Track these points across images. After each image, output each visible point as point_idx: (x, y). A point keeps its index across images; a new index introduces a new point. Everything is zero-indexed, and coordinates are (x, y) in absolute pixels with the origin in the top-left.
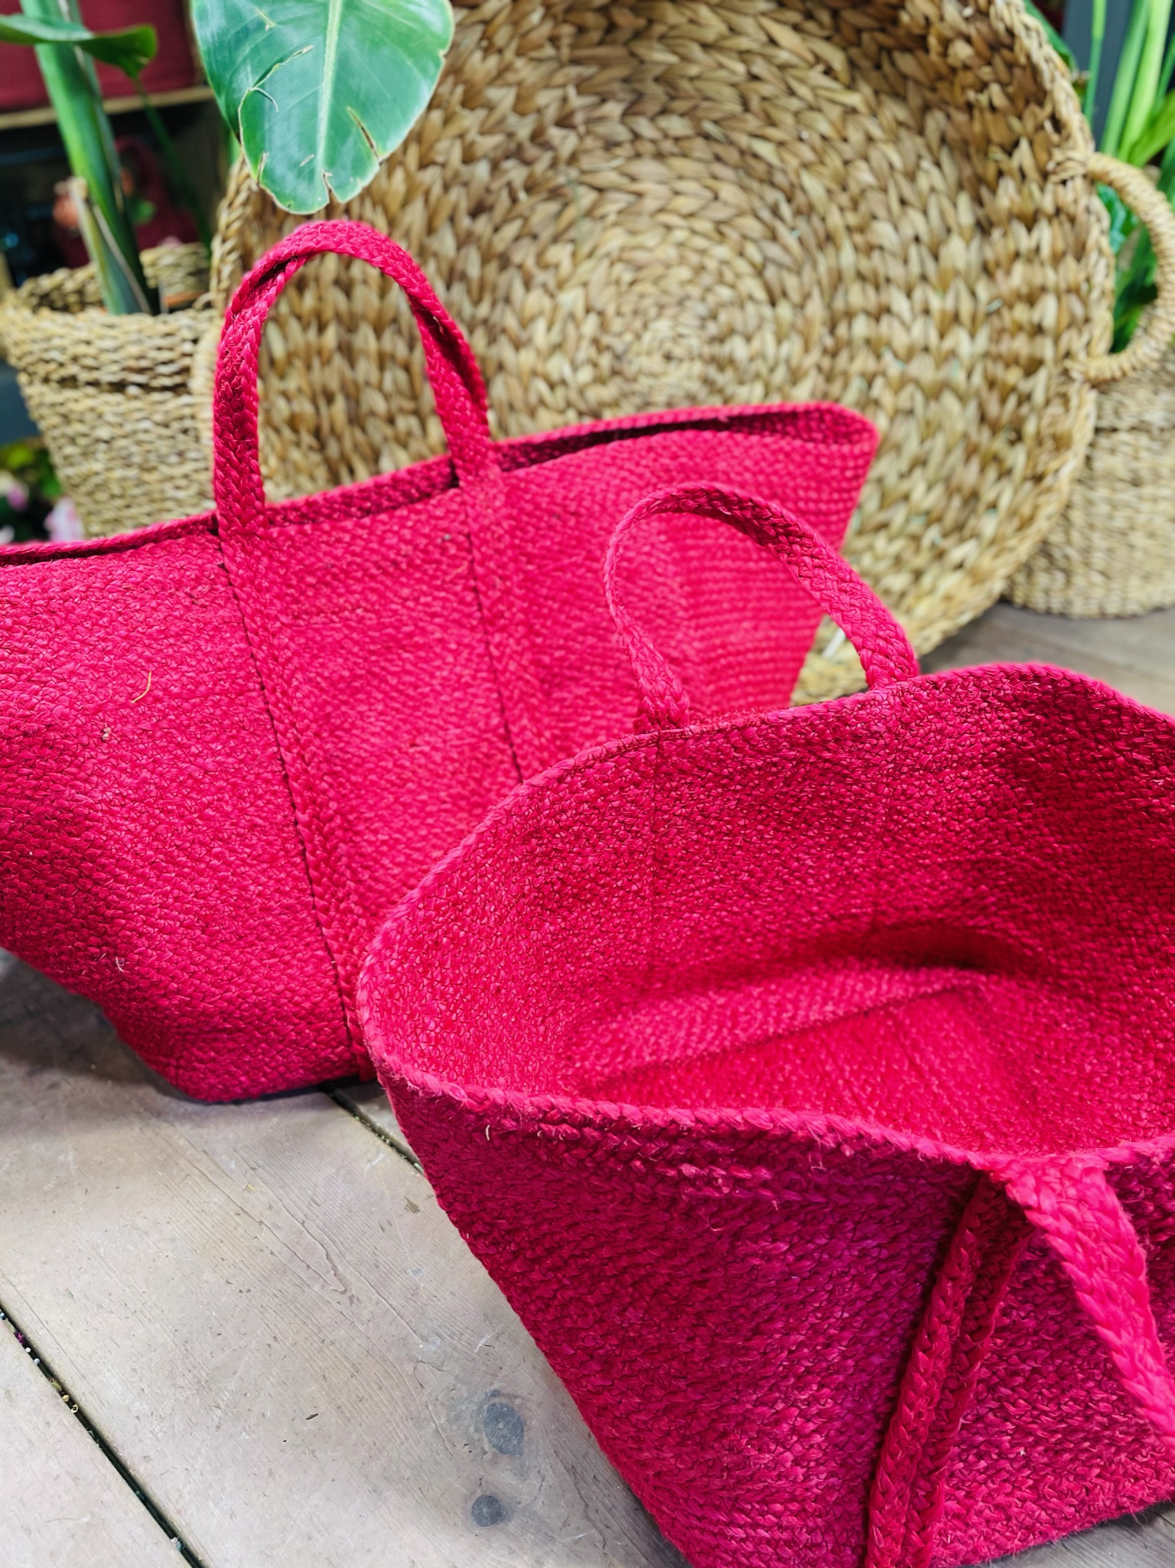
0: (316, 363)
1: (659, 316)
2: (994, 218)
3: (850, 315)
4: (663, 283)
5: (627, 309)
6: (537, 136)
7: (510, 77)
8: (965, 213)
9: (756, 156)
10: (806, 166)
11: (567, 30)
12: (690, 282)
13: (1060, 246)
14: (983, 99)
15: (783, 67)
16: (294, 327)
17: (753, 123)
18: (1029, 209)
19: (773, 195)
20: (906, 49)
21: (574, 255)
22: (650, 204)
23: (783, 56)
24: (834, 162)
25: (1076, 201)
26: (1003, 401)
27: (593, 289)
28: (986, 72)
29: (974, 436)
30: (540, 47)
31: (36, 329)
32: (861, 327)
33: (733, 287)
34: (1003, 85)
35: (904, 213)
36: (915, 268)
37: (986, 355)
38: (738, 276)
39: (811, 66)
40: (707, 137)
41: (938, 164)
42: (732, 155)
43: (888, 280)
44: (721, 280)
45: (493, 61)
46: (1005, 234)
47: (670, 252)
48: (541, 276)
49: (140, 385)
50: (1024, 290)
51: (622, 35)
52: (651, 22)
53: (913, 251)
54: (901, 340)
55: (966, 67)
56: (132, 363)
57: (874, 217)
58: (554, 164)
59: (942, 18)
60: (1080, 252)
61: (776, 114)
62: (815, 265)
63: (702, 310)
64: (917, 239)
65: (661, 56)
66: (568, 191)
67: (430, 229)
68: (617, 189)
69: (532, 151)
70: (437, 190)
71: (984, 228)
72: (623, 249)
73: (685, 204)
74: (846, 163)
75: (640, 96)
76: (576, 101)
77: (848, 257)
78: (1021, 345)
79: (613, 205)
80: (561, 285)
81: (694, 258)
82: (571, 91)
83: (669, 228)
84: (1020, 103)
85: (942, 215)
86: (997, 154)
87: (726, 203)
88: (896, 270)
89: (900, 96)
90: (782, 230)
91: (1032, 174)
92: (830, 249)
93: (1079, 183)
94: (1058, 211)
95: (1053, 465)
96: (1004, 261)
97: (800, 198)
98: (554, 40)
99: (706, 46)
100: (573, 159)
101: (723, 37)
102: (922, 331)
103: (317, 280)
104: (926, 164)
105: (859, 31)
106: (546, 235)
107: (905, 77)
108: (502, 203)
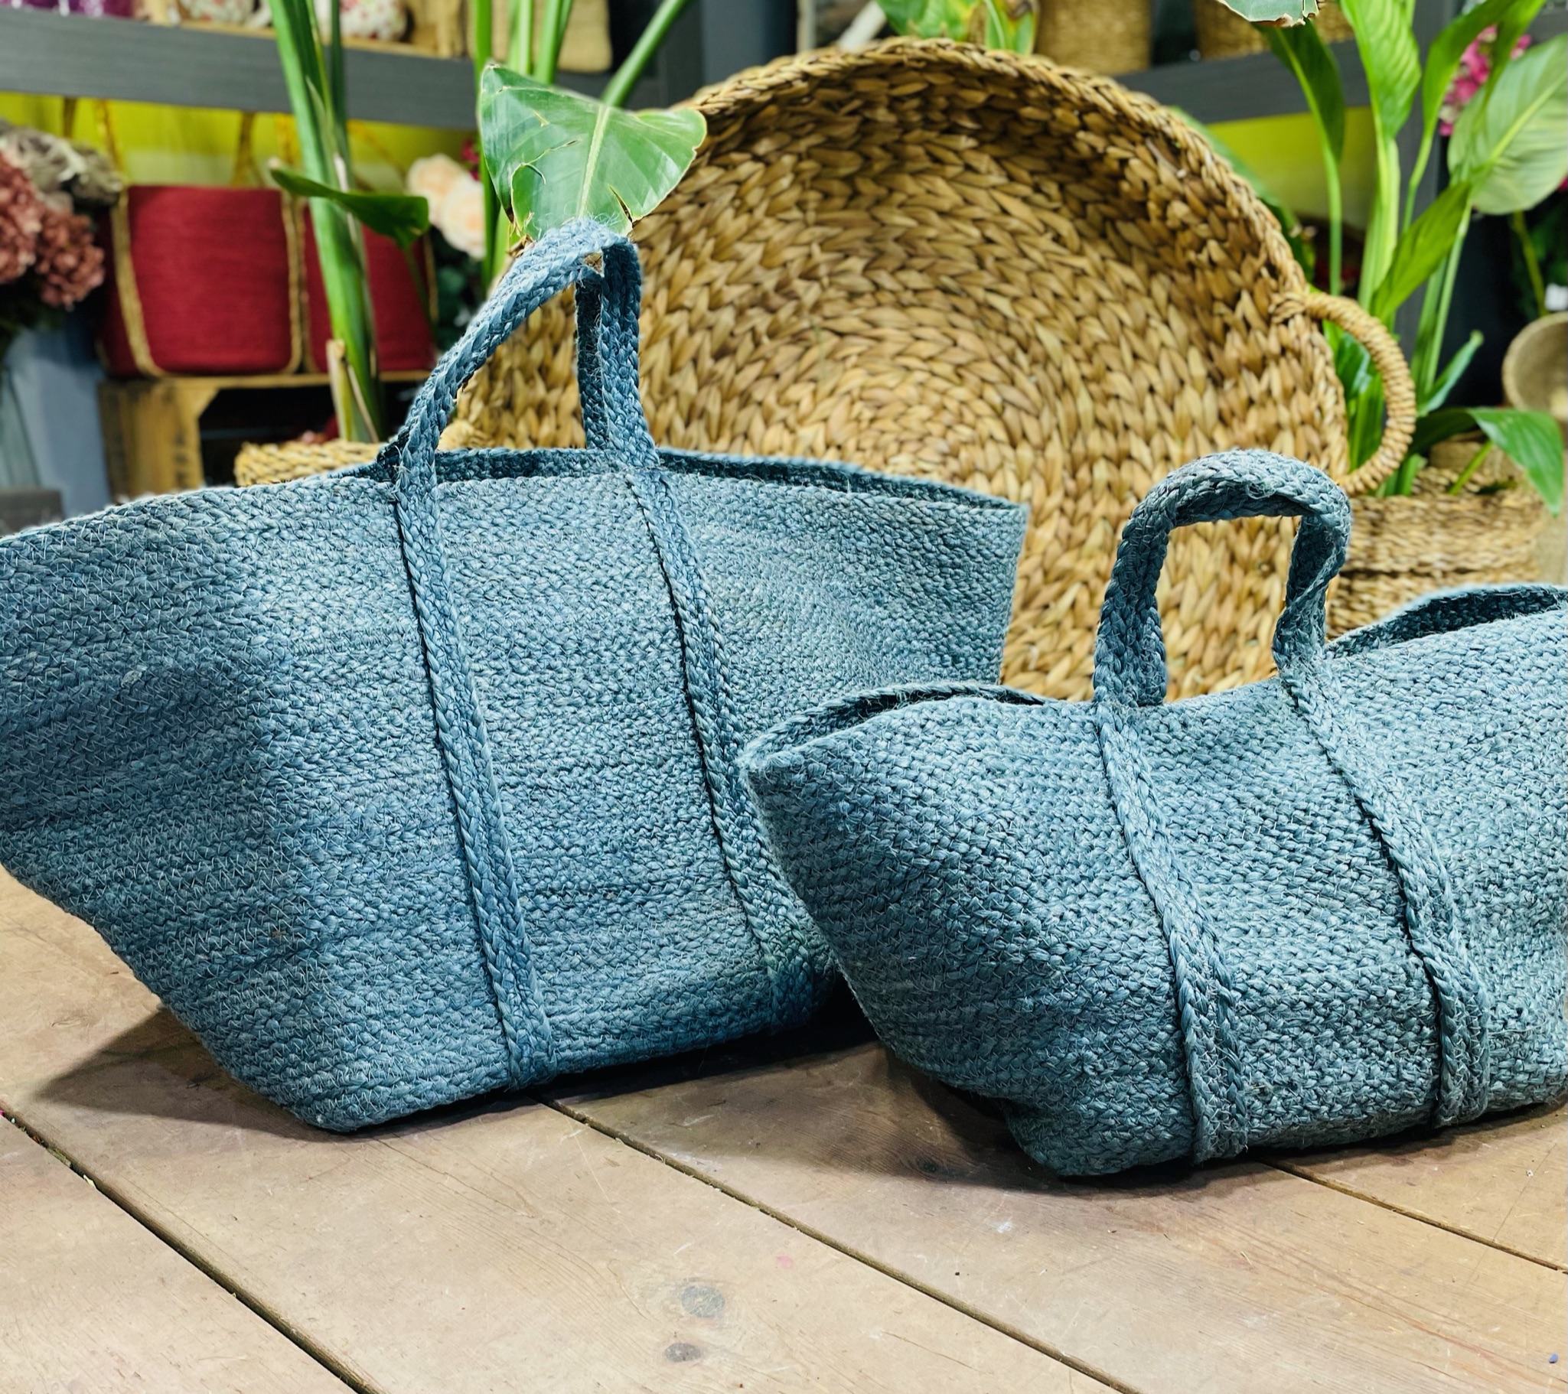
1: (899, 451)
2: (1224, 370)
3: (1090, 460)
4: (903, 421)
5: (867, 444)
6: (782, 288)
7: (760, 234)
8: (1197, 367)
9: (992, 308)
10: (1039, 319)
11: (813, 196)
12: (930, 419)
13: (1290, 383)
14: (1203, 257)
15: (1014, 234)
17: (988, 279)
18: (1257, 355)
19: (1008, 344)
20: (1127, 219)
21: (815, 393)
22: (890, 348)
23: (1014, 224)
24: (1067, 317)
25: (1298, 337)
26: (1252, 540)
27: (833, 423)
28: (1203, 230)
29: (1225, 577)
30: (787, 209)
32: (1102, 472)
33: (973, 427)
34: (1221, 241)
35: (1136, 366)
36: (1151, 416)
38: (978, 416)
39: (1041, 234)
40: (946, 291)
41: (1166, 323)
42: (970, 307)
43: (1126, 427)
44: (961, 421)
45: (743, 220)
46: (1236, 385)
47: (910, 391)
48: (781, 413)
50: (1261, 432)
51: (864, 202)
52: (891, 191)
53: (1148, 403)
55: (1185, 226)
57: (1109, 369)
58: (797, 312)
59: (1159, 182)
60: (1309, 386)
61: (1009, 273)
62: (1054, 412)
63: (943, 446)
64: (1152, 390)
65: (901, 220)
66: (811, 335)
67: (674, 369)
68: (855, 334)
69: (776, 300)
70: (683, 331)
71: (1216, 380)
72: (863, 388)
73: (925, 349)
74: (1078, 319)
75: (880, 253)
76: (819, 257)
77: (1085, 404)
79: (855, 347)
80: (801, 421)
81: (935, 399)
82: (816, 249)
83: (908, 369)
84: (1238, 256)
85: (1174, 369)
86: (1221, 308)
87: (964, 349)
88: (1132, 417)
89: (1126, 261)
90: (1020, 377)
91: (1256, 321)
92: (1067, 397)
93: (1299, 321)
94: (1284, 350)
96: (1238, 410)
97: (1036, 349)
98: (801, 205)
99: (942, 214)
100: (816, 307)
101: (957, 207)
104: (1155, 322)
105: (1084, 203)
106: (787, 376)
107: (1129, 245)
108: (746, 347)
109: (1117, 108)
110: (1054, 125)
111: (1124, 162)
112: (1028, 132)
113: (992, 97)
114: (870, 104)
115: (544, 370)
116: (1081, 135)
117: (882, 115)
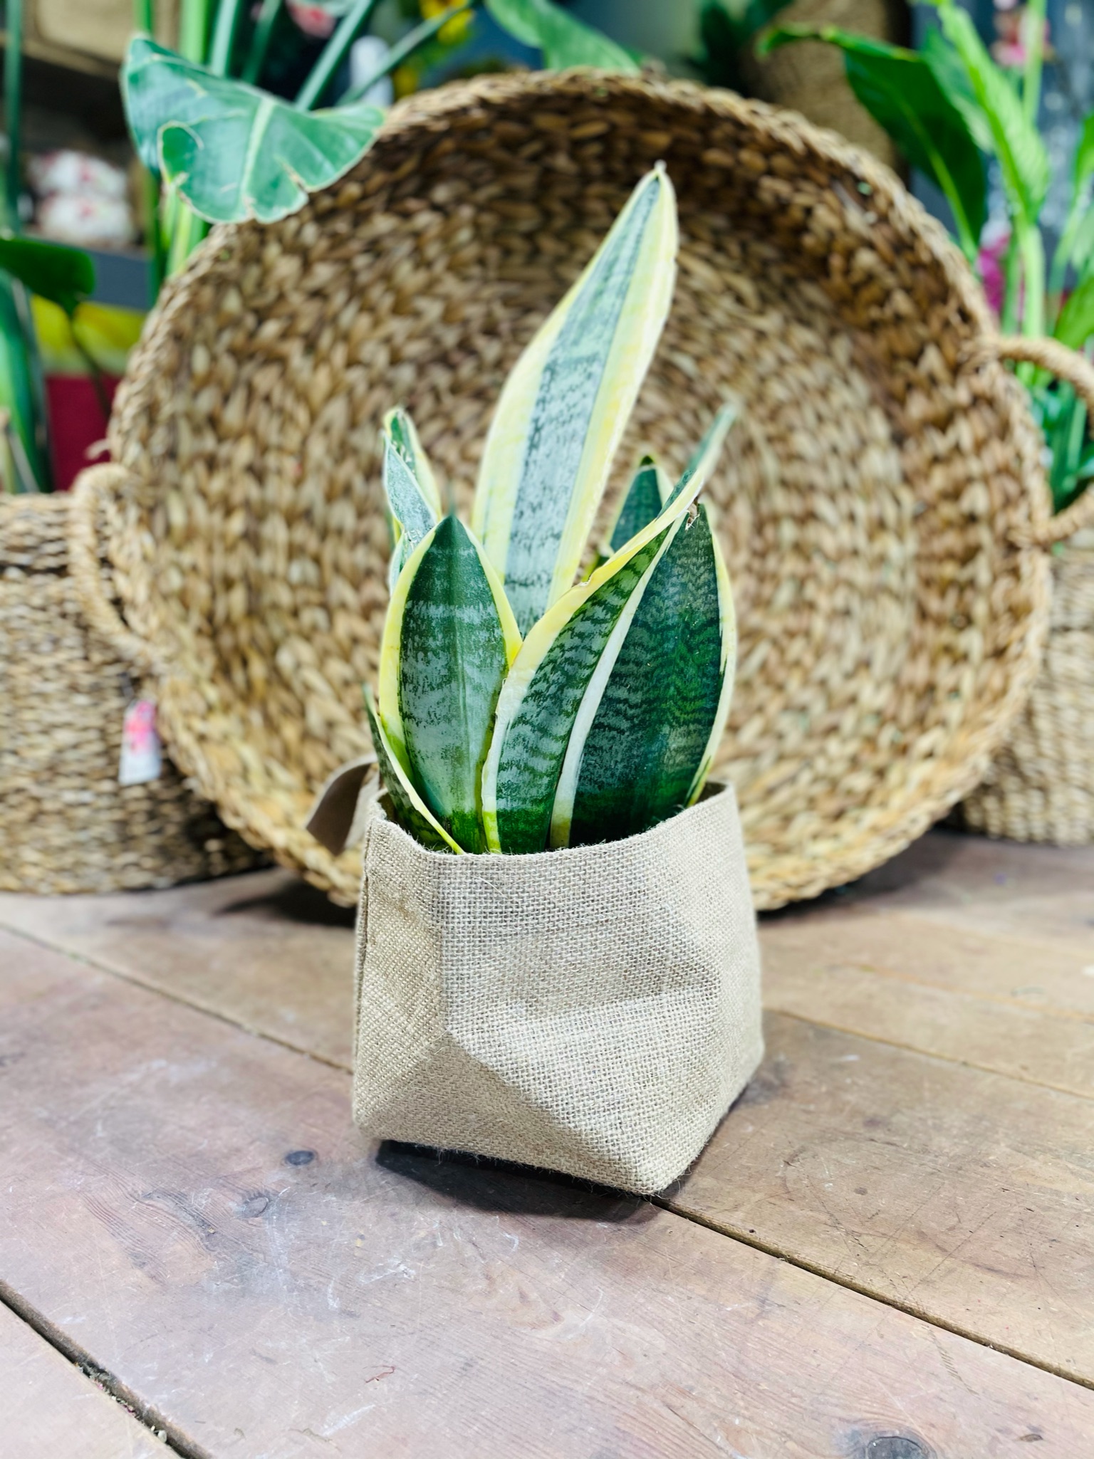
0: (219, 548)
2: (908, 429)
3: (775, 519)
6: (465, 346)
7: (441, 289)
8: (879, 427)
9: (675, 366)
10: (723, 379)
11: (493, 253)
13: (982, 433)
14: (887, 312)
15: (696, 294)
16: (199, 505)
18: (941, 411)
19: (692, 402)
20: (811, 279)
23: (696, 283)
24: (749, 379)
25: (992, 384)
26: (943, 595)
28: (889, 280)
29: (917, 634)
30: (467, 265)
32: (788, 532)
34: (909, 290)
35: (820, 427)
36: (836, 476)
37: (918, 558)
39: (723, 293)
41: (847, 382)
43: (812, 487)
45: (422, 275)
46: (919, 445)
49: (22, 567)
50: (950, 488)
51: (545, 259)
52: (572, 248)
53: (833, 464)
54: (829, 543)
55: (871, 278)
56: (16, 541)
57: (792, 429)
58: (479, 369)
59: (845, 229)
60: (1004, 431)
62: (739, 470)
64: (835, 450)
67: (353, 426)
69: (457, 357)
70: (361, 389)
71: (899, 439)
74: (762, 380)
76: (500, 312)
77: (770, 464)
78: (951, 540)
82: (497, 307)
84: (925, 306)
85: (857, 429)
86: (904, 366)
88: (817, 477)
89: (806, 323)
91: (943, 375)
92: (752, 458)
93: (993, 368)
94: (975, 400)
95: (1017, 632)
96: (922, 468)
98: (481, 261)
102: (849, 536)
103: (228, 462)
104: (837, 382)
105: (765, 263)
107: (811, 306)
109: (807, 145)
110: (740, 172)
111: (808, 211)
112: (712, 181)
113: (677, 141)
114: (550, 149)
115: (213, 421)
116: (767, 183)
117: (562, 161)
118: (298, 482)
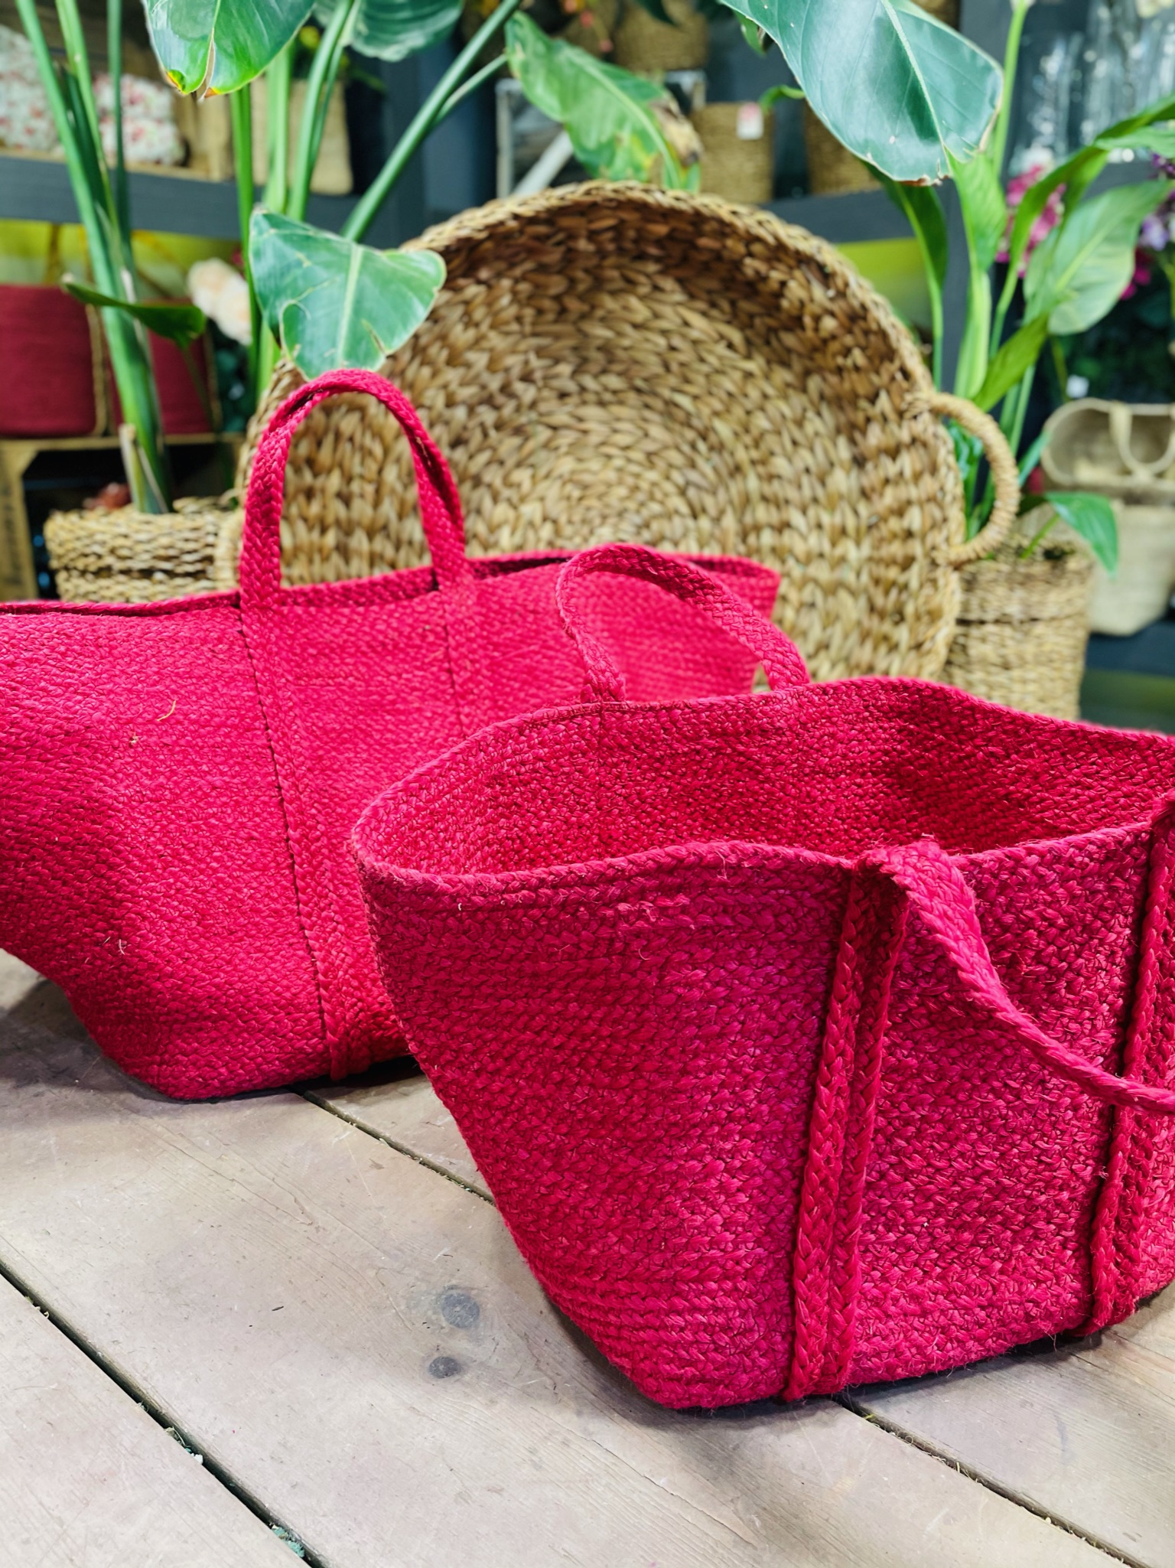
0: (317, 558)
1: (603, 523)
2: (867, 453)
3: (757, 528)
4: (606, 499)
5: (577, 518)
6: (505, 389)
7: (485, 344)
8: (844, 452)
9: (676, 405)
10: (716, 414)
11: (529, 313)
12: (628, 498)
13: (918, 467)
14: (849, 362)
15: (695, 343)
16: (301, 527)
17: (673, 381)
18: (892, 443)
19: (690, 435)
20: (788, 329)
21: (533, 477)
22: (594, 439)
23: (695, 334)
24: (738, 412)
25: (925, 430)
26: (887, 593)
27: (549, 503)
28: (848, 340)
29: (866, 623)
30: (507, 323)
31: (82, 528)
32: (767, 538)
33: (662, 503)
34: (863, 349)
35: (795, 451)
36: (807, 492)
37: (870, 559)
38: (666, 495)
39: (716, 342)
40: (639, 391)
41: (819, 414)
42: (658, 404)
43: (787, 502)
44: (652, 497)
45: (471, 333)
46: (876, 467)
47: (611, 475)
48: (506, 493)
49: (165, 572)
50: (895, 506)
51: (572, 316)
52: (593, 307)
53: (805, 480)
54: (800, 548)
55: (834, 337)
56: (162, 552)
57: (772, 454)
58: (518, 409)
59: (812, 300)
60: (934, 470)
61: (692, 376)
62: (727, 488)
63: (638, 520)
64: (807, 471)
65: (601, 332)
66: (529, 429)
68: (567, 427)
69: (500, 399)
71: (859, 462)
72: (573, 472)
73: (623, 439)
74: (748, 413)
75: (585, 360)
76: (535, 362)
77: (753, 483)
78: (896, 549)
79: (566, 439)
80: (523, 499)
81: (630, 481)
82: (532, 357)
83: (609, 457)
84: (877, 362)
85: (826, 452)
86: (863, 404)
87: (654, 440)
88: (792, 493)
89: (786, 364)
90: (700, 462)
91: (892, 416)
92: (739, 478)
93: (926, 417)
94: (914, 440)
95: (931, 632)
96: (877, 485)
97: (713, 438)
98: (519, 319)
99: (636, 326)
100: (533, 405)
101: (647, 320)
102: (816, 542)
103: (323, 491)
104: (810, 414)
105: (752, 316)
106: (510, 462)
107: (789, 351)
108: (476, 438)
109: (777, 238)
110: (726, 254)
111: (783, 284)
112: (704, 257)
113: (673, 230)
114: (572, 236)
115: (311, 462)
116: (748, 261)
117: (583, 245)
118: (377, 504)
